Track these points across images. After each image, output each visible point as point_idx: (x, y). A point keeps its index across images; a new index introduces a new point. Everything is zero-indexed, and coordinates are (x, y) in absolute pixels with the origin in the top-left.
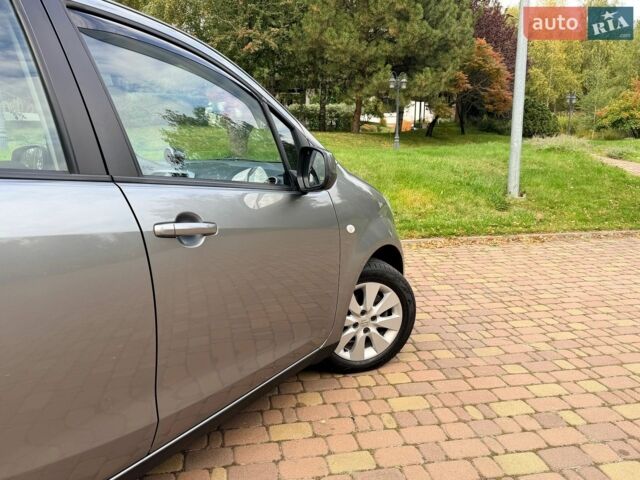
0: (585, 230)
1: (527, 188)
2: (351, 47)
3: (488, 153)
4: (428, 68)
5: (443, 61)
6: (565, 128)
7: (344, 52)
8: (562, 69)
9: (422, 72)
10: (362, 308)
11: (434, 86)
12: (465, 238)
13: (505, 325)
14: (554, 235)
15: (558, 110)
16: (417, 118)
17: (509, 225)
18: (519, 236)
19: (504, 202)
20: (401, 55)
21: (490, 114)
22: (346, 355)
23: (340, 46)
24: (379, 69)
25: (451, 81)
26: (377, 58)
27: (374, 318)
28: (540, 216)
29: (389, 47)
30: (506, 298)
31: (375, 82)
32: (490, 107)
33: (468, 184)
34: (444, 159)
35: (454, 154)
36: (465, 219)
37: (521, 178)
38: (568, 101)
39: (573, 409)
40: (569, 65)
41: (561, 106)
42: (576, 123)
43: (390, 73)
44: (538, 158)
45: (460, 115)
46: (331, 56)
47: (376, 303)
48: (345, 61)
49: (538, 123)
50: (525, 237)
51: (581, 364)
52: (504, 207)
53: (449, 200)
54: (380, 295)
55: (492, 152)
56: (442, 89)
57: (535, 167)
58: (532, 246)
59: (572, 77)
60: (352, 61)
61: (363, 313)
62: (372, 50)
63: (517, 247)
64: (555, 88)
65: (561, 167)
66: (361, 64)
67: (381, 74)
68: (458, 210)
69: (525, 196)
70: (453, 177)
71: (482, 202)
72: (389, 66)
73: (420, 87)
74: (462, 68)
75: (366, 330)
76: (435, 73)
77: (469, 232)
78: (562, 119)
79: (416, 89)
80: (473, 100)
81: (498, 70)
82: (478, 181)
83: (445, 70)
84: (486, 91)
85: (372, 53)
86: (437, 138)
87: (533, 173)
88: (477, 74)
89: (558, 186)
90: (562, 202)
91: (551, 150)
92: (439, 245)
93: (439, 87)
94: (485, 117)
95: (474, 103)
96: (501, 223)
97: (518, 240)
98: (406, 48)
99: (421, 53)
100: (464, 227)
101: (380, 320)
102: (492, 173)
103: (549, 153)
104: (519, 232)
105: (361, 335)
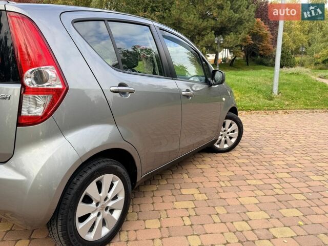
0: (307, 109)
1: (281, 91)
2: (194, 22)
3: (262, 75)
4: (232, 33)
5: (239, 29)
6: (299, 63)
7: (191, 24)
8: (298, 33)
9: (229, 35)
10: (224, 129)
11: (235, 41)
12: (254, 112)
13: (274, 141)
14: (293, 111)
15: (295, 54)
16: (224, 57)
17: (274, 106)
18: (278, 111)
19: (271, 97)
20: (219, 26)
21: (261, 56)
22: (218, 146)
23: (189, 21)
24: (208, 33)
25: (243, 39)
26: (207, 27)
27: (228, 133)
28: (287, 103)
29: (213, 22)
30: (274, 133)
31: (206, 39)
32: (262, 52)
33: (255, 89)
34: (243, 78)
35: (247, 75)
36: (254, 104)
37: (279, 86)
38: (301, 50)
39: (300, 164)
40: (302, 31)
41: (297, 52)
42: (304, 61)
43: (213, 35)
44: (286, 77)
45: (246, 56)
46: (185, 26)
47: (229, 128)
48: (191, 29)
49: (286, 60)
50: (280, 111)
51: (303, 152)
52: (271, 99)
53: (247, 95)
54: (231, 125)
55: (264, 75)
56: (239, 43)
57: (285, 81)
58: (283, 115)
59: (303, 37)
60: (195, 29)
61: (225, 131)
62: (205, 24)
63: (277, 115)
64: (294, 43)
65: (297, 82)
66: (199, 31)
67: (209, 35)
68: (250, 100)
69: (280, 94)
70: (248, 85)
71: (261, 96)
72: (213, 32)
73: (228, 42)
74: (249, 33)
75: (225, 137)
76: (235, 35)
77: (256, 109)
78: (298, 59)
79: (226, 43)
80: (253, 48)
81: (267, 34)
82: (259, 87)
83: (240, 34)
84: (260, 44)
85: (205, 25)
86: (236, 68)
87: (284, 84)
88: (256, 36)
89: (295, 90)
90: (297, 97)
91: (292, 74)
92: (243, 114)
93: (237, 42)
94: (259, 57)
95: (254, 50)
96: (270, 105)
97: (277, 113)
98: (221, 22)
99: (229, 25)
100: (254, 107)
101: (230, 134)
102: (265, 84)
103: (291, 76)
104: (278, 109)
105: (223, 139)
